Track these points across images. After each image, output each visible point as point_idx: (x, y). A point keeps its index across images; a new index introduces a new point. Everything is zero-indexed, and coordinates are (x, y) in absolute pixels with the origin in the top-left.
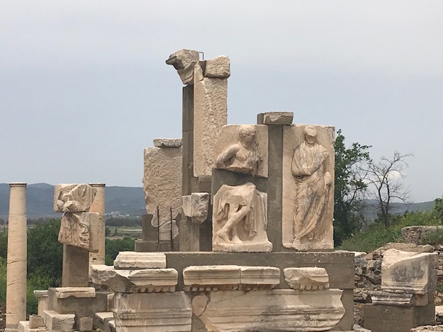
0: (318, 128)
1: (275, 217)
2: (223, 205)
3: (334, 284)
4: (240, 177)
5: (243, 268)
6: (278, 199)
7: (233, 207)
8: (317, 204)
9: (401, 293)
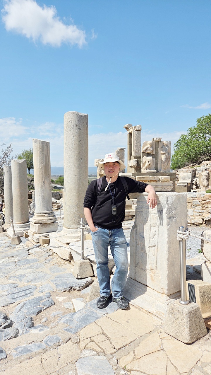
0: (167, 142)
1: (157, 164)
2: (144, 161)
3: (171, 180)
4: (148, 155)
5: (150, 176)
6: (157, 160)
7: (147, 162)
8: (167, 161)
9: (184, 183)
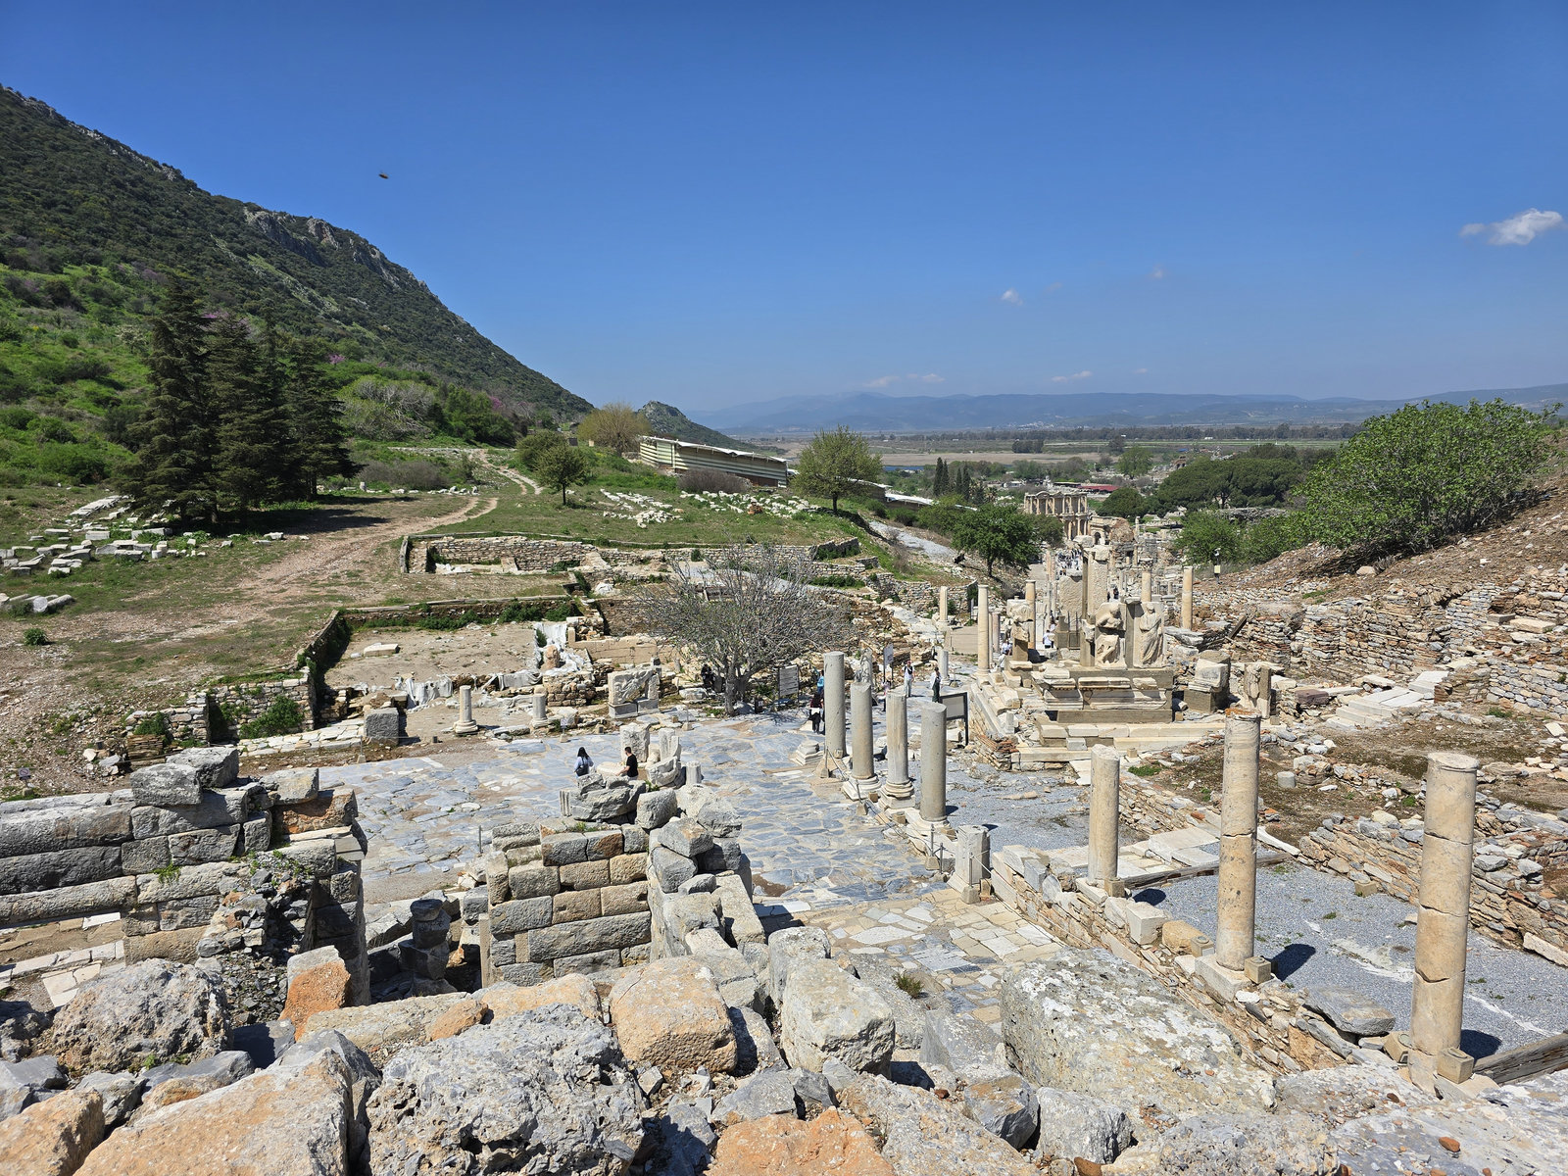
2: (1100, 646)
3: (1160, 687)
5: (1111, 680)
6: (1131, 641)
9: (1205, 686)
